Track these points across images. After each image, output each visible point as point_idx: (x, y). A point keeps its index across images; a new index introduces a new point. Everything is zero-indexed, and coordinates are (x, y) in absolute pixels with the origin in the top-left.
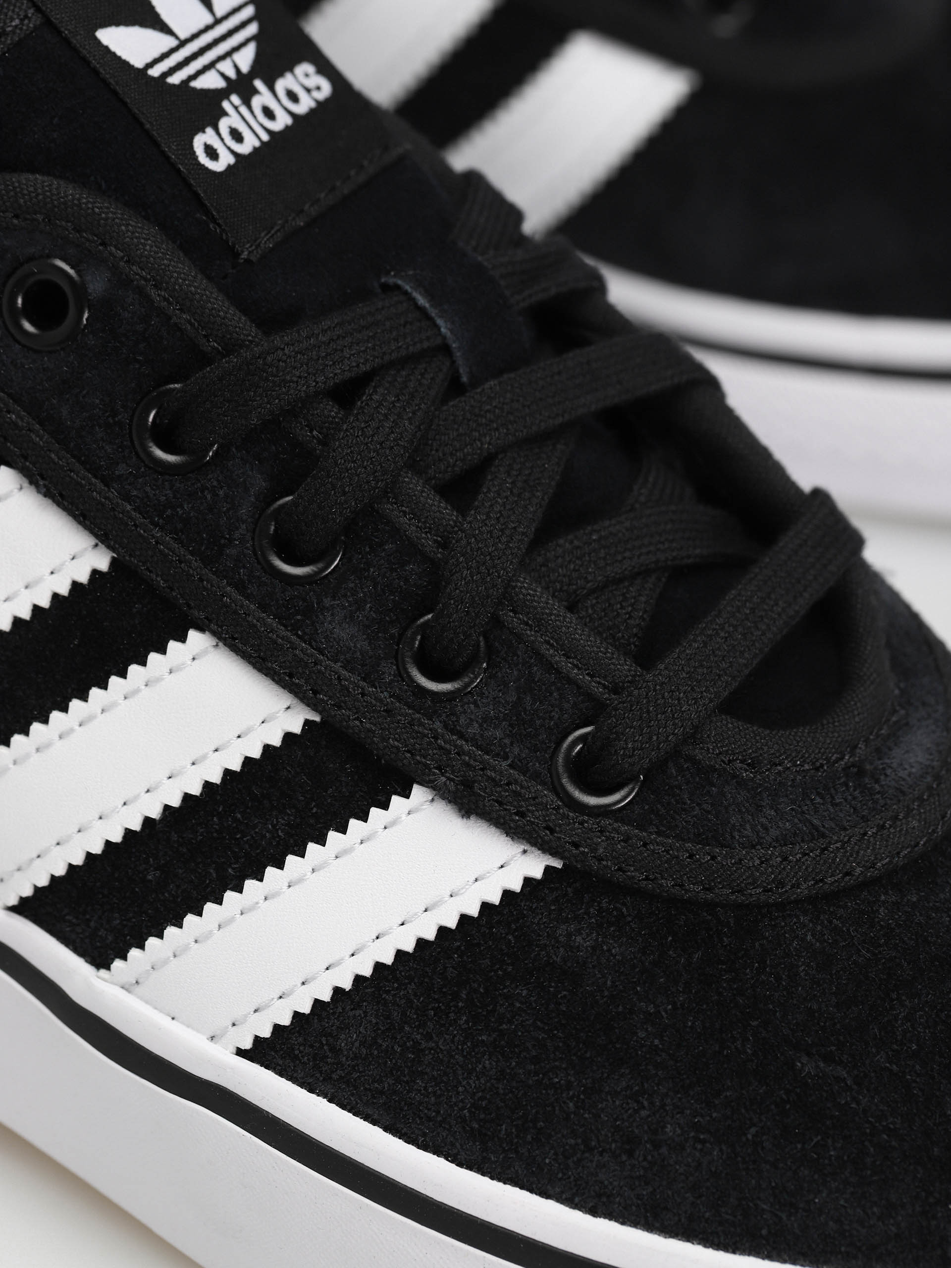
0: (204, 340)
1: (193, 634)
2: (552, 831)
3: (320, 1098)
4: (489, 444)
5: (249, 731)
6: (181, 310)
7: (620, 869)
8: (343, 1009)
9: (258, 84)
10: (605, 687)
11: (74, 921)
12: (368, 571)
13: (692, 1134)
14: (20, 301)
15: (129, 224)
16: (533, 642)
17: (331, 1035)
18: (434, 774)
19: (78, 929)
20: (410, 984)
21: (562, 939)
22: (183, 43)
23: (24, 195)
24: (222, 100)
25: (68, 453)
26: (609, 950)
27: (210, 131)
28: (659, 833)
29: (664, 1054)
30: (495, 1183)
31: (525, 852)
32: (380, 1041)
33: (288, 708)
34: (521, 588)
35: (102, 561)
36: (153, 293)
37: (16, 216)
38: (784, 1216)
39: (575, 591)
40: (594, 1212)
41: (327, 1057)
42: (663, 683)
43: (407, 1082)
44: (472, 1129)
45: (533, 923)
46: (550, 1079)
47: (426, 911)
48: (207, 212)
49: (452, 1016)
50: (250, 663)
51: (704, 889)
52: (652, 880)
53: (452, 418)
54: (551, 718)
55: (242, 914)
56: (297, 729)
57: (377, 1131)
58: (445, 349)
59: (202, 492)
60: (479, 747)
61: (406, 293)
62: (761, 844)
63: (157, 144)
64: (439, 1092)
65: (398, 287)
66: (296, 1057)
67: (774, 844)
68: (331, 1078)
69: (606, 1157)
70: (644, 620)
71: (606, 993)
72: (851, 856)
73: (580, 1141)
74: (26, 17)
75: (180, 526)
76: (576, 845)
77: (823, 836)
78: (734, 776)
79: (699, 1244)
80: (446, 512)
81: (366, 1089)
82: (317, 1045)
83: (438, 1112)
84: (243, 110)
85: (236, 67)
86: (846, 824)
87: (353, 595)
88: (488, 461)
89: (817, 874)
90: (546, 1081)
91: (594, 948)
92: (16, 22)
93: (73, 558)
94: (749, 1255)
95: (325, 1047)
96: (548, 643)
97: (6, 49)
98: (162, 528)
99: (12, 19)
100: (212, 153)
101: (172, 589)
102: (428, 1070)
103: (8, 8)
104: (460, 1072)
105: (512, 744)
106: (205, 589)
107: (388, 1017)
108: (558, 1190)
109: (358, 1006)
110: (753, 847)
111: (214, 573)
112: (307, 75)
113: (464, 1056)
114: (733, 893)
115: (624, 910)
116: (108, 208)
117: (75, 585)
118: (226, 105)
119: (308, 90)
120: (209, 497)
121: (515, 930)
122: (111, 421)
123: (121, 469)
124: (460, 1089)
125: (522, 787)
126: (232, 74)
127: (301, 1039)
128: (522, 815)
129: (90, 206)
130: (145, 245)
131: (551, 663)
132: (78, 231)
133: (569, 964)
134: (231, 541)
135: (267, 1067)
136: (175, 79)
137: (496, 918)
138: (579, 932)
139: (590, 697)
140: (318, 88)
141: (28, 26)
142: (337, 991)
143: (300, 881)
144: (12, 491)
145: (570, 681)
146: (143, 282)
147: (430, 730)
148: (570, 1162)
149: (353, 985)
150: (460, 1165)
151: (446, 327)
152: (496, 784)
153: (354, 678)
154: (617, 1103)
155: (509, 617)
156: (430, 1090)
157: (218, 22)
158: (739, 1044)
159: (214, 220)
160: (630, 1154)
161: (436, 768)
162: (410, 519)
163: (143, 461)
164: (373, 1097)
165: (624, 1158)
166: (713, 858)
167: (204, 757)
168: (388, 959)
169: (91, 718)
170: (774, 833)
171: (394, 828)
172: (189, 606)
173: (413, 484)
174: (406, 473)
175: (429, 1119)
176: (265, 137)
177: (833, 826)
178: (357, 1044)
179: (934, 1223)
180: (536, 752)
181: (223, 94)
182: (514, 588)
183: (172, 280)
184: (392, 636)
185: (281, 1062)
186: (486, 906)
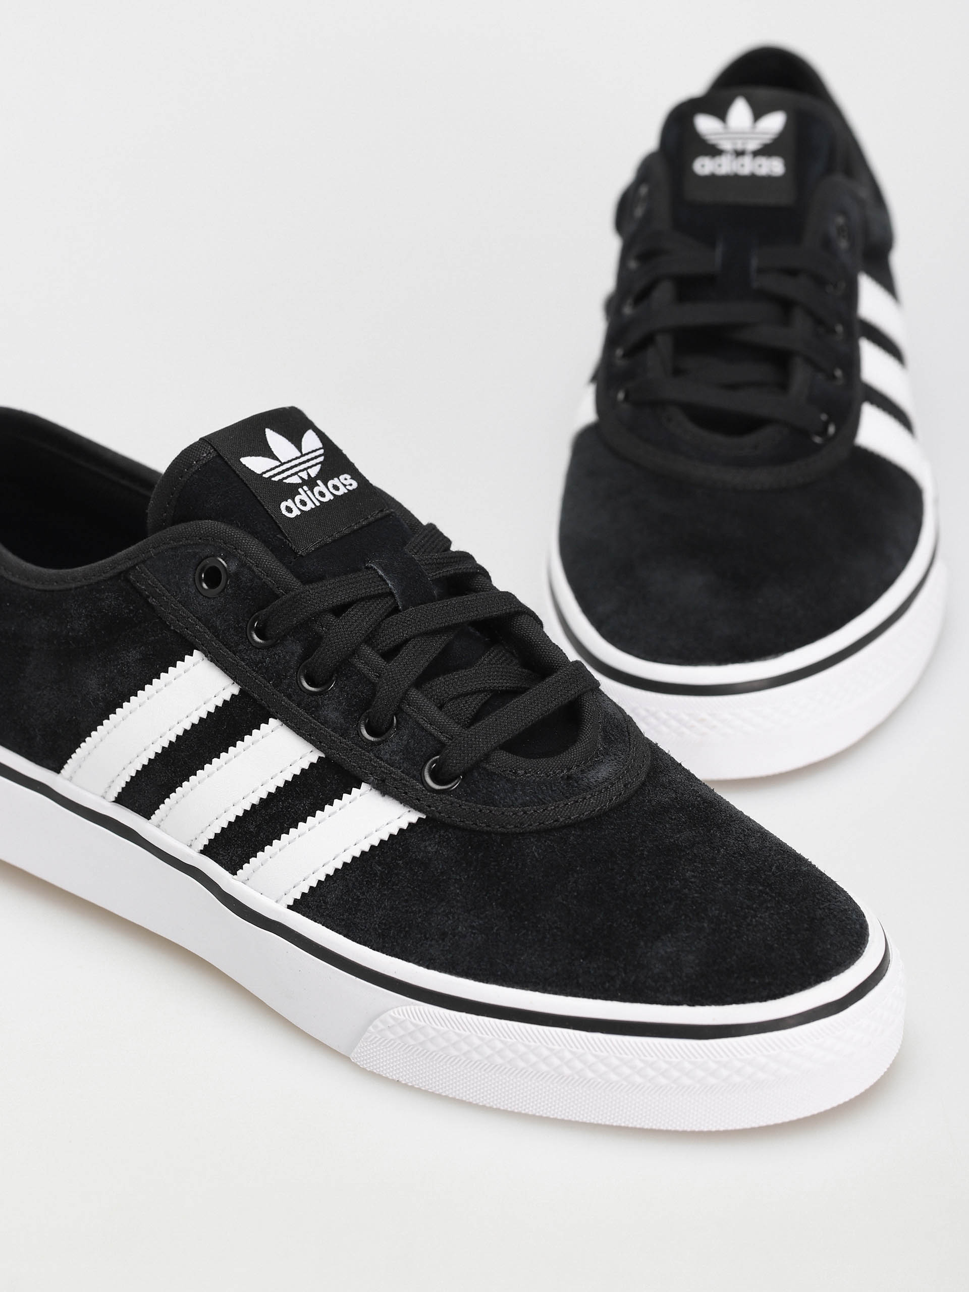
0: (277, 589)
1: (271, 720)
2: (419, 800)
3: (319, 924)
4: (407, 634)
5: (295, 762)
6: (267, 576)
7: (449, 817)
8: (330, 884)
9: (319, 482)
10: (447, 737)
11: (224, 854)
12: (345, 688)
13: (470, 930)
14: (203, 576)
15: (246, 540)
16: (415, 718)
17: (324, 896)
18: (369, 776)
19: (226, 858)
20: (357, 871)
21: (423, 849)
22: (282, 464)
23: (203, 529)
24: (298, 488)
25: (219, 641)
26: (442, 853)
27: (290, 501)
28: (466, 801)
29: (461, 897)
30: (388, 956)
31: (409, 811)
32: (343, 897)
33: (312, 751)
34: (412, 694)
35: (235, 690)
36: (255, 569)
37: (200, 539)
38: (507, 965)
39: (443, 699)
40: (428, 967)
41: (322, 906)
42: (472, 735)
43: (354, 914)
44: (379, 933)
45: (410, 842)
46: (412, 909)
47: (365, 838)
48: (283, 535)
49: (373, 884)
50: (294, 731)
51: (487, 826)
52: (462, 822)
53: (391, 623)
54: (422, 751)
55: (289, 843)
56: (315, 761)
57: (341, 937)
58: (391, 594)
59: (274, 655)
60: (389, 764)
61: (375, 569)
62: (513, 806)
63: (263, 506)
64: (366, 918)
65: (372, 567)
66: (310, 907)
67: (520, 806)
68: (323, 915)
69: (433, 942)
70: (474, 711)
71: (439, 871)
72: (558, 813)
73: (422, 935)
74: (210, 453)
75: (264, 671)
76: (429, 806)
77: (544, 803)
78: (505, 777)
79: (472, 980)
80: (381, 661)
81: (337, 919)
82: (318, 901)
83: (366, 927)
84: (309, 493)
85: (308, 474)
86: (557, 799)
87: (337, 698)
88: (406, 641)
89: (540, 820)
90: (410, 910)
91: (436, 852)
92: (205, 455)
93: (224, 690)
94: (494, 984)
95: (322, 902)
96: (422, 718)
97: (199, 467)
98: (257, 672)
99: (203, 454)
100: (289, 510)
101: (262, 700)
102: (362, 908)
103: (201, 449)
104: (375, 908)
105: (403, 762)
106: (275, 699)
107: (347, 886)
108: (413, 958)
109: (335, 882)
110: (509, 807)
111: (278, 691)
112: (346, 479)
113: (377, 901)
114: (500, 828)
115: (450, 835)
116: (237, 533)
117: (225, 701)
118: (300, 490)
119: (345, 486)
120: (277, 658)
121: (403, 845)
122: (237, 626)
123: (241, 647)
124: (375, 916)
125: (406, 781)
126: (306, 477)
127: (312, 899)
128: (406, 793)
129: (230, 532)
130: (252, 548)
131: (423, 727)
132: (225, 544)
133: (424, 859)
134: (286, 676)
135: (298, 913)
136: (276, 479)
137: (395, 841)
138: (430, 845)
139: (440, 742)
140: (351, 485)
141: (210, 456)
142: (327, 876)
143: (314, 827)
144: (199, 661)
145: (431, 734)
146: (251, 564)
147: (368, 757)
148: (418, 945)
149: (334, 873)
150: (374, 950)
151: (391, 584)
152: (395, 779)
153: (337, 735)
154: (439, 918)
155: (406, 707)
156: (363, 917)
157: (303, 455)
158: (495, 892)
159: (286, 538)
160: (443, 940)
161: (370, 774)
162: (364, 666)
163: (251, 644)
164: (340, 922)
165: (440, 942)
166: (491, 812)
167: (276, 775)
168: (349, 860)
169: (230, 760)
170: (520, 801)
171: (354, 802)
172: (269, 707)
173: (366, 650)
174: (364, 645)
175: (362, 930)
176: (318, 504)
177: (550, 800)
178: (334, 899)
179: (573, 968)
180: (414, 766)
181: (300, 485)
182: (408, 695)
183: (263, 563)
184: (355, 717)
185: (304, 910)
186: (391, 836)
